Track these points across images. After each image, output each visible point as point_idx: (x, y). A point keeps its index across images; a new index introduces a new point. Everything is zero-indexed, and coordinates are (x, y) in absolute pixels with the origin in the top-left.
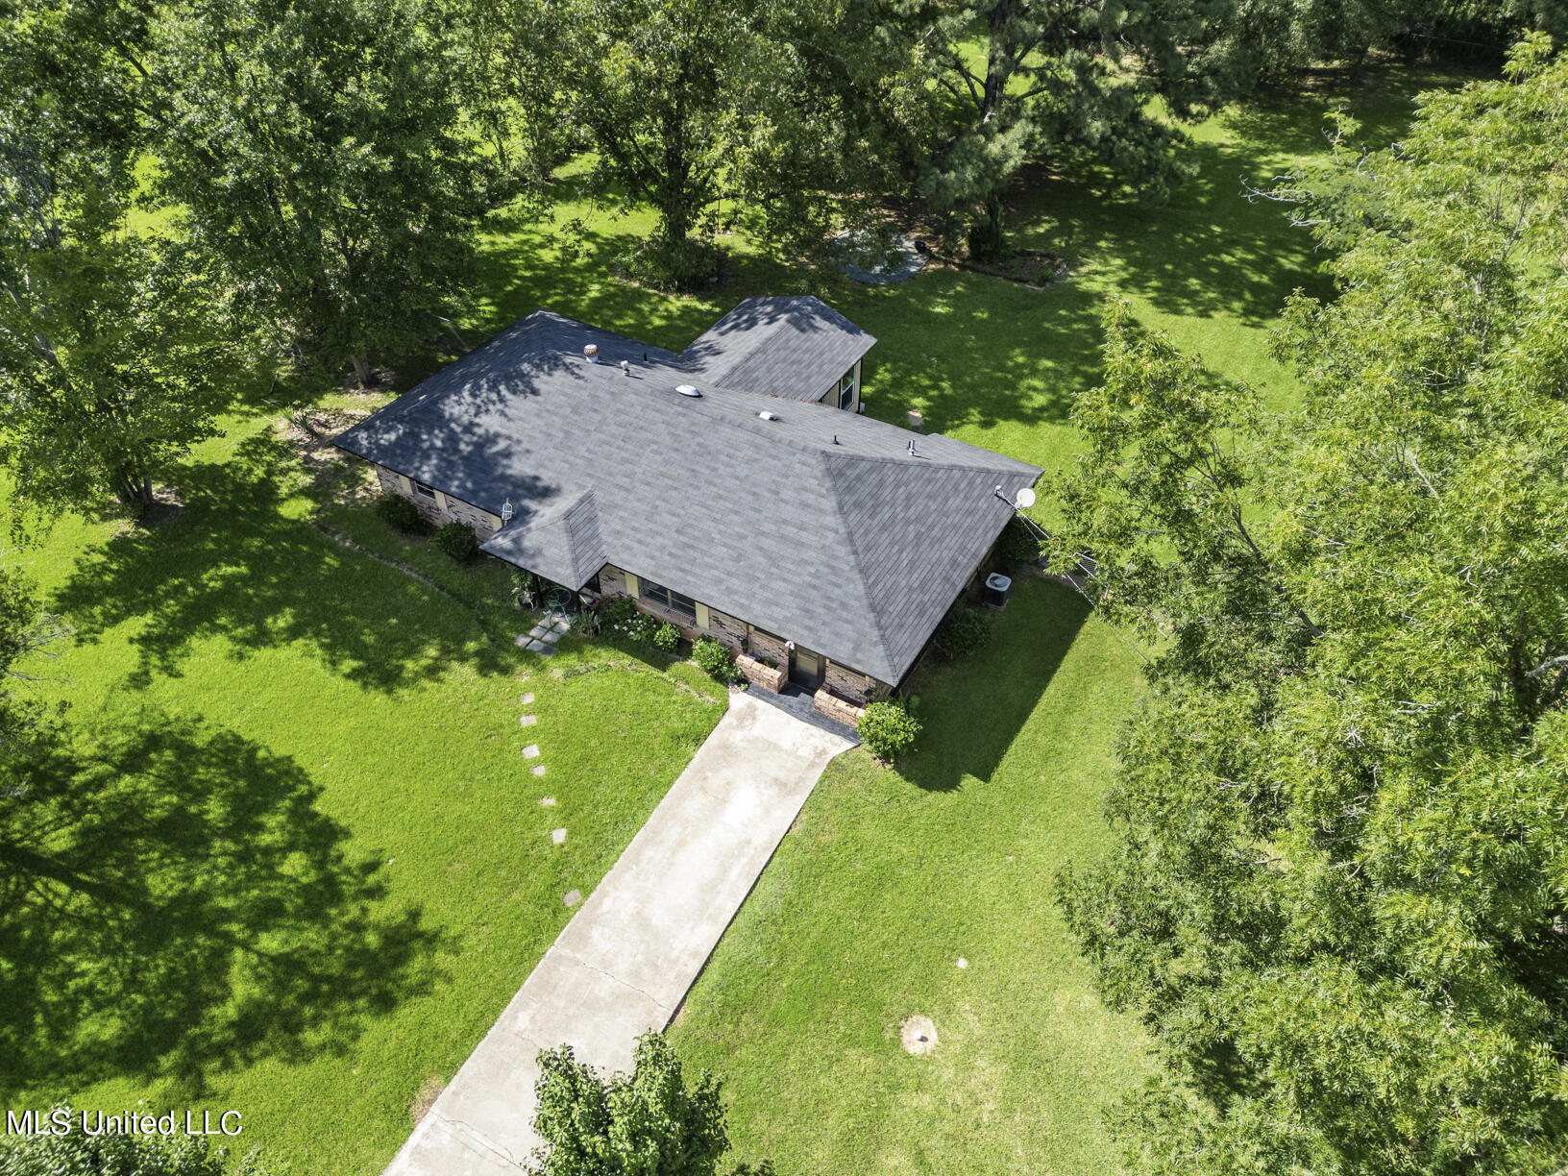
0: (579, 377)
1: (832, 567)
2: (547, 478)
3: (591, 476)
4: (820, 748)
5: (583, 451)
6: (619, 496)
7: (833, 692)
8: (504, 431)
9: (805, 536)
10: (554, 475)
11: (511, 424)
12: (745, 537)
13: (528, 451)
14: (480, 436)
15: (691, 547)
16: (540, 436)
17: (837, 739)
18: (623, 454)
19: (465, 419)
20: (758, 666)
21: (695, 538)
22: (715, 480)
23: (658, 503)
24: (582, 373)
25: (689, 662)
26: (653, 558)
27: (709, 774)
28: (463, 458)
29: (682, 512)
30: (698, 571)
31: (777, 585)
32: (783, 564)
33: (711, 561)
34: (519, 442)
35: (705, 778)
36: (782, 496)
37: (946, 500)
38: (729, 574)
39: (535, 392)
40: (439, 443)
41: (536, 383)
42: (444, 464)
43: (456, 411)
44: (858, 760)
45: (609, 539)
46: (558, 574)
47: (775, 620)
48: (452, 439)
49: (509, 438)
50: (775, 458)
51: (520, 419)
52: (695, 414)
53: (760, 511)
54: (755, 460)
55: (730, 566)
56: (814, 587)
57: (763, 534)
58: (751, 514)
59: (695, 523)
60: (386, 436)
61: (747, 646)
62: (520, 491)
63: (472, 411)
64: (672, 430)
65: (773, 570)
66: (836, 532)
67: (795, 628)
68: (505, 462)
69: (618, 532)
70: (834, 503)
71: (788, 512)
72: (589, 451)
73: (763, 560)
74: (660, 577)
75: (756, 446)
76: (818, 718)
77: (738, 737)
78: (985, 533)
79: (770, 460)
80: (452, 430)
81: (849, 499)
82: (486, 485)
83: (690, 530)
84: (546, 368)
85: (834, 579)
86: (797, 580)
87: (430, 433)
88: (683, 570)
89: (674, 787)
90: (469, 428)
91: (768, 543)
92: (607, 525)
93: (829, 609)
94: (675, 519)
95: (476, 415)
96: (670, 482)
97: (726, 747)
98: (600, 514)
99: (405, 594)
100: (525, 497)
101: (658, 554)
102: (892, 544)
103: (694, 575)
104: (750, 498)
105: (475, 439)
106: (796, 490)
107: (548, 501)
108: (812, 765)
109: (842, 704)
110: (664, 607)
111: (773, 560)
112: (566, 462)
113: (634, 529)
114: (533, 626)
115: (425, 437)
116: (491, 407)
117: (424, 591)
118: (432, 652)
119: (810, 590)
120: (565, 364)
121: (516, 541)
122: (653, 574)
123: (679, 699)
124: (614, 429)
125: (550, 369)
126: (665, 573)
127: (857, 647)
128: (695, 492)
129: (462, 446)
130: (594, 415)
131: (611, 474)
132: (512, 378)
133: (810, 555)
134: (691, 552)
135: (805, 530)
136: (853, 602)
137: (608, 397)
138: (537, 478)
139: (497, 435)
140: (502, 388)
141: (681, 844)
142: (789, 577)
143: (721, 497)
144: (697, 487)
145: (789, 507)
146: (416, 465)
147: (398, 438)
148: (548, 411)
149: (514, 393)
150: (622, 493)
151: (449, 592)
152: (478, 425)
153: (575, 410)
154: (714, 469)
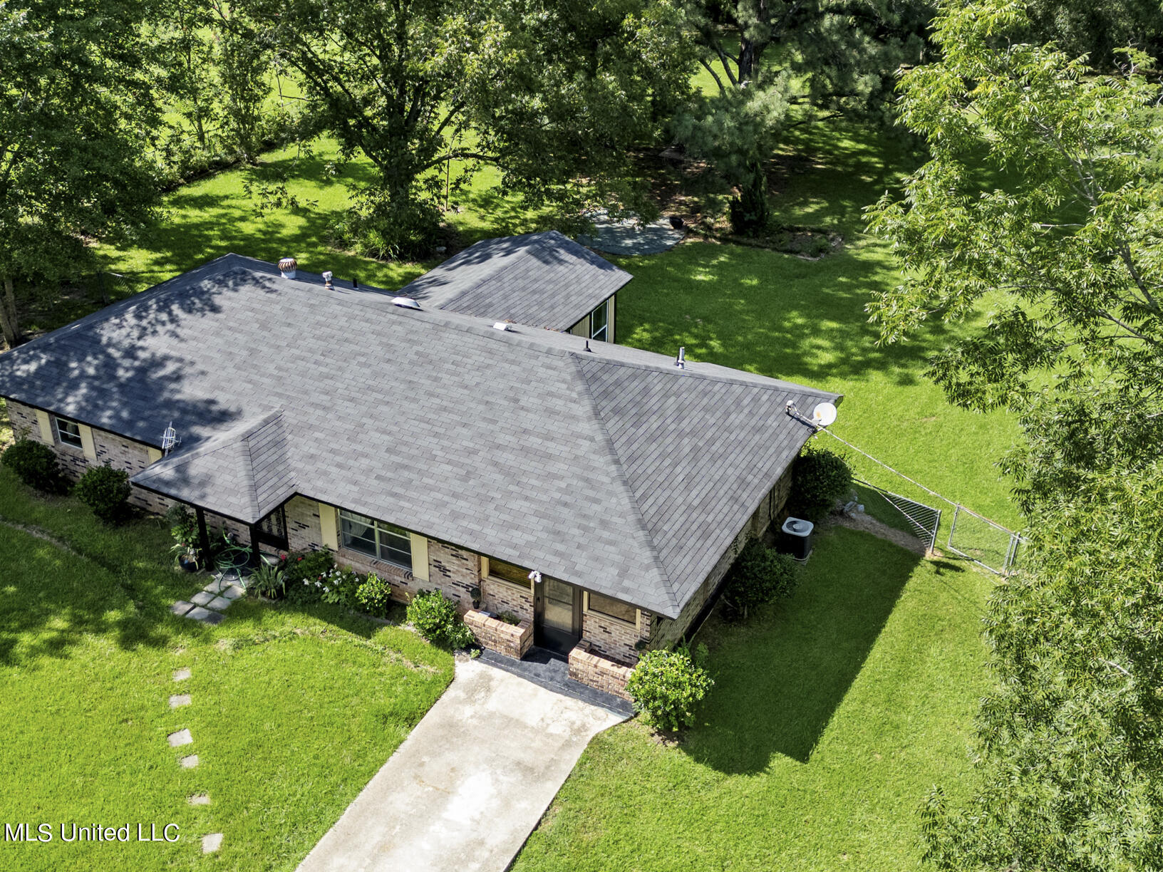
0: (271, 291)
1: (587, 480)
2: (225, 401)
3: (280, 395)
4: (578, 723)
5: (271, 369)
6: (314, 416)
7: (593, 650)
8: (173, 353)
9: (552, 447)
10: (233, 398)
11: (183, 345)
12: (475, 452)
13: (203, 373)
14: (145, 360)
15: (406, 467)
16: (218, 356)
17: (601, 711)
18: (322, 369)
19: (126, 343)
20: (494, 623)
21: (412, 457)
22: (438, 391)
23: (364, 420)
24: (274, 287)
25: (402, 627)
26: (355, 483)
27: (426, 759)
28: (122, 386)
29: (395, 429)
30: (413, 494)
31: (516, 505)
32: (524, 480)
33: (431, 482)
34: (192, 363)
35: (422, 764)
36: (522, 403)
37: (727, 414)
38: (455, 495)
39: (215, 309)
40: (91, 371)
41: (217, 300)
42: (94, 394)
43: (116, 335)
44: (629, 737)
45: (300, 465)
46: (229, 505)
47: (515, 547)
48: (109, 366)
49: (180, 360)
50: (513, 362)
51: (195, 339)
52: (412, 322)
53: (494, 422)
54: (488, 366)
55: (457, 486)
56: (566, 504)
57: (498, 447)
58: (483, 425)
59: (411, 440)
60: (24, 367)
61: (479, 598)
62: (189, 418)
63: (136, 333)
64: (385, 340)
65: (512, 488)
66: (592, 439)
67: (541, 554)
68: (173, 386)
69: (312, 456)
70: (589, 408)
71: (530, 420)
72: (279, 368)
73: (499, 477)
74: (365, 504)
75: (491, 352)
76: (575, 687)
77: (466, 713)
78: (779, 452)
79: (507, 365)
80: (109, 356)
81: (607, 405)
82: (147, 413)
83: (404, 449)
84: (231, 283)
85: (592, 493)
86: (545, 498)
87: (81, 359)
88: (395, 495)
90: (130, 353)
91: (506, 458)
92: (298, 450)
93: (585, 529)
94: (386, 437)
95: (139, 338)
96: (380, 396)
97: (451, 725)
98: (290, 437)
99: (30, 559)
100: (195, 424)
101: (362, 478)
102: (662, 456)
103: (409, 500)
104: (481, 407)
105: (137, 363)
106: (539, 396)
107: (224, 426)
108: (568, 744)
109: (606, 664)
110: (370, 558)
111: (508, 473)
112: (250, 382)
113: (332, 451)
114: (198, 591)
115: (73, 365)
116: (159, 328)
117: (56, 555)
118: (59, 623)
119: (560, 508)
120: (254, 279)
121: (179, 469)
122: (355, 501)
123: (388, 670)
124: (311, 343)
125: (236, 284)
126: (370, 500)
127: (624, 573)
128: (413, 406)
129: (121, 372)
130: (285, 329)
131: (306, 393)
132: (189, 296)
133: (560, 467)
134: (406, 474)
135: (552, 439)
136: (615, 519)
137: (306, 310)
138: (212, 402)
139: (166, 358)
140: (175, 308)
142: (533, 494)
143: (445, 409)
144: (415, 400)
145: (531, 416)
146: (60, 396)
147: (40, 368)
148: (230, 328)
149: (190, 311)
150: (320, 412)
151: (88, 555)
152: (142, 348)
153: (264, 326)
154: (436, 379)
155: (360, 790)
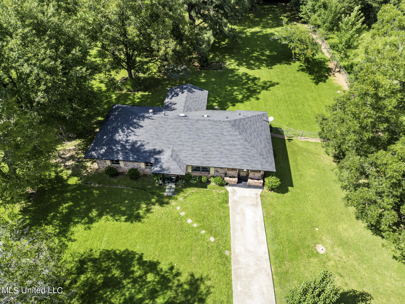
0: (153, 119)
1: (246, 148)
2: (158, 148)
3: (170, 144)
4: (256, 194)
5: (164, 139)
6: (181, 147)
7: (251, 179)
8: (138, 140)
9: (236, 143)
10: (160, 147)
11: (139, 137)
12: (220, 147)
13: (148, 143)
14: (131, 143)
15: (207, 154)
16: (150, 138)
17: (258, 189)
18: (176, 136)
19: (124, 139)
20: (231, 179)
21: (207, 152)
22: (205, 136)
23: (193, 146)
24: (153, 118)
25: (211, 184)
26: (199, 160)
27: (236, 209)
28: (129, 150)
29: (200, 146)
30: (212, 160)
31: (234, 157)
32: (233, 151)
33: (214, 156)
34: (144, 141)
35: (236, 211)
36: (224, 134)
37: (256, 124)
38: (221, 158)
39: (142, 127)
40: (120, 148)
41: (141, 124)
42: (124, 153)
43: (120, 138)
44: (265, 193)
45: (185, 159)
46: (177, 172)
47: (239, 165)
48: (123, 146)
49: (140, 141)
50: (217, 126)
51: (141, 135)
52: (190, 121)
53: (220, 140)
54: (213, 128)
55: (220, 156)
56: (244, 154)
57: (224, 145)
58: (219, 141)
59: (205, 148)
60: (101, 151)
61: (226, 175)
62: (152, 154)
63: (125, 137)
64: (186, 126)
65: (232, 153)
66: (242, 139)
67: (245, 166)
68: (143, 147)
69: (186, 156)
70: (238, 133)
71: (228, 138)
72: (166, 138)
73: (228, 152)
74: (203, 164)
75: (211, 124)
76: (250, 186)
77: (235, 198)
78: (267, 130)
79: (217, 127)
80: (122, 144)
81: (240, 130)
82: (141, 155)
83: (205, 150)
84: (141, 119)
85: (248, 151)
86: (239, 154)
87: (115, 146)
88: (208, 161)
89: (230, 216)
90: (127, 141)
91: (227, 147)
92: (182, 156)
93: (251, 158)
94: (200, 148)
95: (127, 137)
96: (193, 140)
97: (234, 201)
98: (178, 153)
99: (124, 193)
100: (154, 155)
101: (199, 159)
102: (254, 138)
103: (213, 161)
104: (216, 137)
105: (130, 144)
106: (227, 132)
107: (161, 154)
108: (257, 198)
109: (256, 181)
110: (199, 172)
111: (230, 151)
112: (161, 143)
113: (190, 154)
114: (165, 189)
115: (114, 148)
116: (130, 134)
117: (130, 190)
118: (144, 206)
119: (244, 155)
120: (146, 117)
121: (161, 167)
122: (201, 164)
123: (215, 194)
124: (170, 130)
125: (143, 119)
126: (204, 163)
127: (262, 165)
128: (201, 140)
129: (127, 147)
130: (162, 128)
131: (176, 142)
132: (133, 125)
133: (239, 147)
134: (208, 155)
135: (234, 141)
136: (255, 155)
137: (164, 122)
138: (155, 149)
139: (136, 141)
140: (131, 128)
141: (242, 229)
142: (237, 154)
143: (209, 139)
144: (201, 139)
145: (227, 137)
146: (116, 156)
147: (106, 150)
148: (149, 131)
149: (136, 128)
150: (182, 146)
151: (136, 188)
152: (129, 140)
153: (156, 129)
154: (203, 133)
155: (229, 219)
